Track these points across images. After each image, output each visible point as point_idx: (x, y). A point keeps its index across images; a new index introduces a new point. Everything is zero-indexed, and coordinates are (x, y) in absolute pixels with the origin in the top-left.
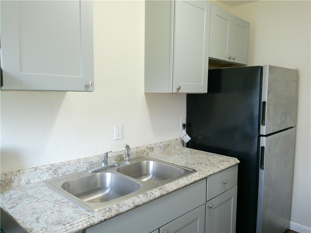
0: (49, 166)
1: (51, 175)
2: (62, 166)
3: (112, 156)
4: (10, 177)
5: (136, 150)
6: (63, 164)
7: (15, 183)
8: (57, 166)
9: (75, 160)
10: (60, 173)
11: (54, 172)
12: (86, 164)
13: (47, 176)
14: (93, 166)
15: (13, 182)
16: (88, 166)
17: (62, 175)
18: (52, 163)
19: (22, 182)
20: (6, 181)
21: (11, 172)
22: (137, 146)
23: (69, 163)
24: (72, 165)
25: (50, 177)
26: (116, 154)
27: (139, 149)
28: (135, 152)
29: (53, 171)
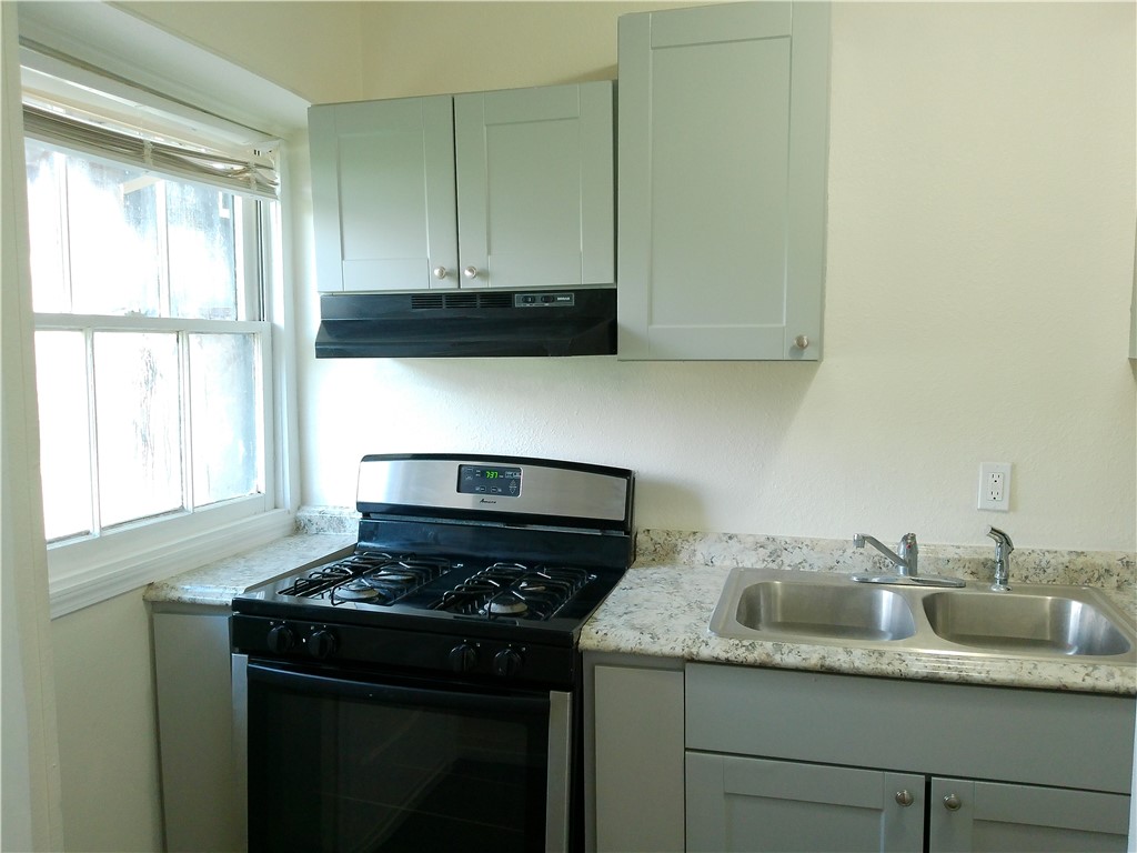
0: (763, 539)
1: (764, 560)
2: (794, 548)
3: (956, 556)
4: (674, 541)
5: (1067, 558)
6: (799, 544)
7: (683, 556)
8: (783, 543)
9: (836, 541)
10: (787, 562)
11: (769, 556)
12: (862, 557)
13: (753, 560)
14: (884, 569)
15: (679, 553)
16: (869, 565)
17: (789, 569)
18: (772, 534)
19: (697, 558)
20: (666, 547)
21: (680, 533)
22: (1079, 550)
23: (812, 545)
24: (821, 552)
25: (760, 566)
26: (976, 556)
27: (1082, 559)
28: (1061, 567)
29: (768, 552)
